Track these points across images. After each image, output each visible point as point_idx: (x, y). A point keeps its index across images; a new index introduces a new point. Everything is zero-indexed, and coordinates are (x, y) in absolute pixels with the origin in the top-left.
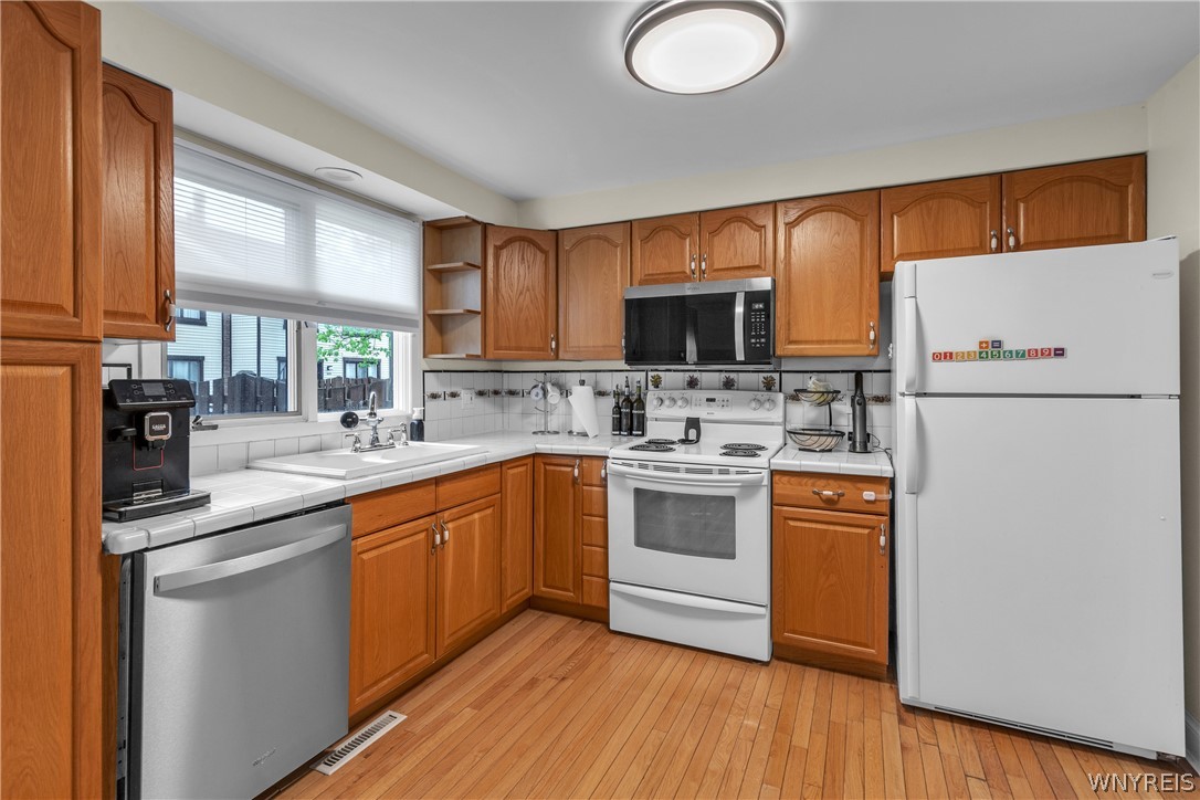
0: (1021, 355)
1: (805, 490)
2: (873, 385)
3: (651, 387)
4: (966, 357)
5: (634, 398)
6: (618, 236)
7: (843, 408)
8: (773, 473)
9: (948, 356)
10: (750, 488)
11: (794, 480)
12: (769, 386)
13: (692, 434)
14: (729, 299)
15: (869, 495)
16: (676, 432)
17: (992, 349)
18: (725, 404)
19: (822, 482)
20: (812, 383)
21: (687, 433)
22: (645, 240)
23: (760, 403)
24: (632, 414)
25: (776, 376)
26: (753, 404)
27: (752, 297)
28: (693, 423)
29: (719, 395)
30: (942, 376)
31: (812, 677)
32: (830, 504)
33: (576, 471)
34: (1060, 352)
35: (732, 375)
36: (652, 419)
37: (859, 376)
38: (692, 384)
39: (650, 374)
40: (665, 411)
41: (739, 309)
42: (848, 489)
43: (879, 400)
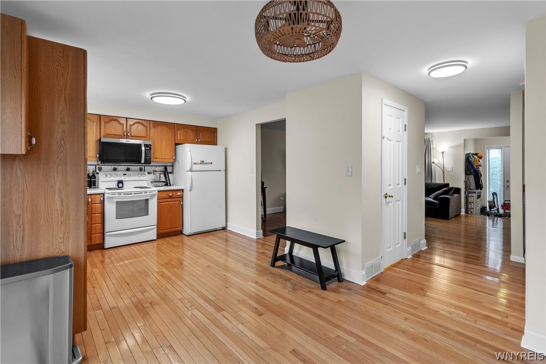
0: (206, 164)
1: (165, 195)
2: (169, 169)
3: (98, 171)
4: (198, 164)
5: (91, 175)
6: (96, 119)
7: (162, 176)
8: (158, 191)
9: (196, 164)
10: (153, 196)
11: (162, 193)
12: (141, 170)
13: (120, 185)
14: (139, 146)
15: (179, 194)
16: (114, 185)
17: (202, 163)
18: (130, 175)
19: (169, 192)
20: (157, 169)
21: (118, 186)
22: (106, 123)
23: (142, 175)
24: (91, 181)
25: (143, 167)
26: (140, 175)
27: (146, 146)
28: (120, 182)
29: (127, 173)
30: (195, 167)
31: (168, 239)
32: (171, 197)
33: (90, 200)
34: (211, 163)
35: (129, 167)
36: (101, 182)
37: (166, 167)
38: (115, 169)
39: (97, 166)
40: (107, 179)
41: (143, 148)
42: (174, 193)
43: (170, 173)
